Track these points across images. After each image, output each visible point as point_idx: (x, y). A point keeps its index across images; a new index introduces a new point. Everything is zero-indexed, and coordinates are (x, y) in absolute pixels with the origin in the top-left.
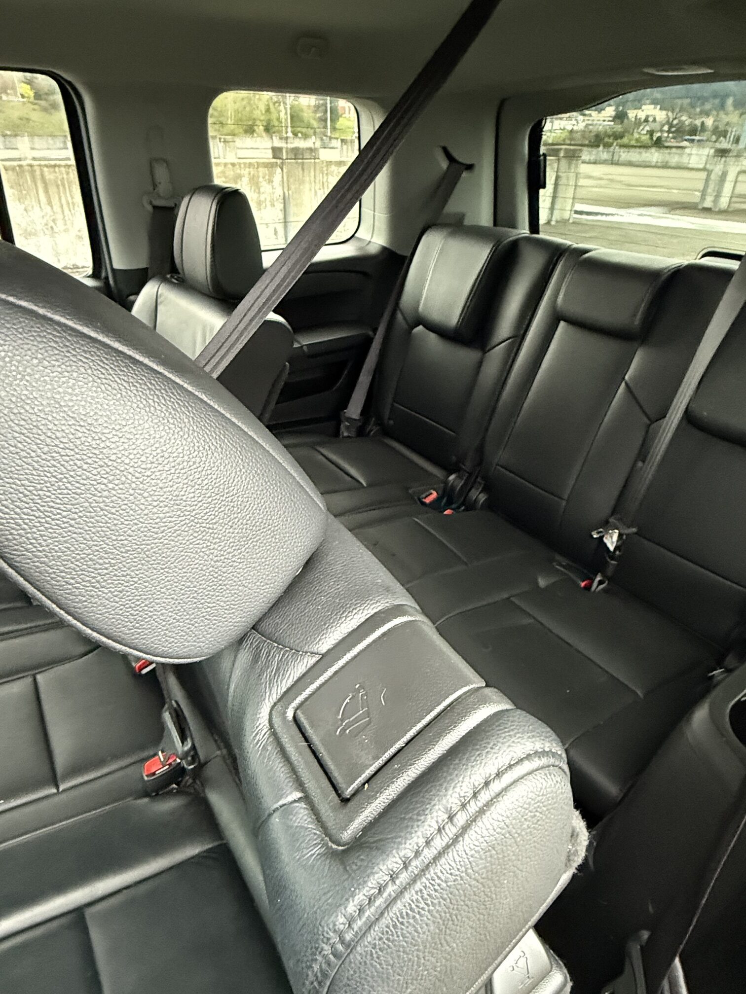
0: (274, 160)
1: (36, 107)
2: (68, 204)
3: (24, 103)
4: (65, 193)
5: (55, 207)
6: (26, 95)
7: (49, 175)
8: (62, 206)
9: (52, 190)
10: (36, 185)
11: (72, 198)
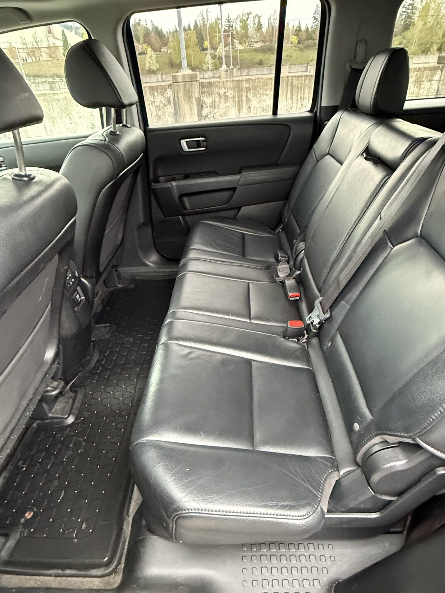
0: (438, 65)
1: (297, 48)
2: (301, 98)
3: (291, 47)
4: (301, 92)
5: (294, 100)
6: (293, 42)
7: (295, 82)
8: (297, 99)
9: (295, 90)
10: (287, 88)
11: (304, 94)
